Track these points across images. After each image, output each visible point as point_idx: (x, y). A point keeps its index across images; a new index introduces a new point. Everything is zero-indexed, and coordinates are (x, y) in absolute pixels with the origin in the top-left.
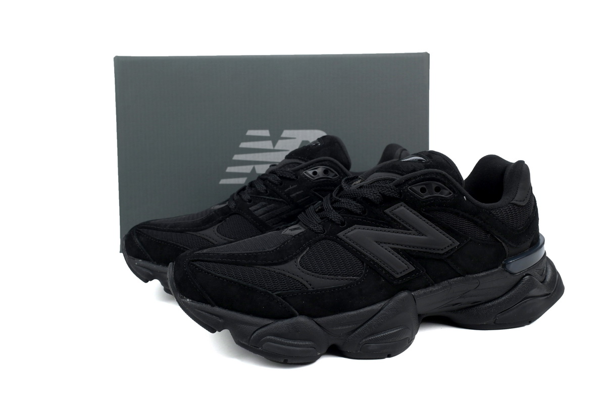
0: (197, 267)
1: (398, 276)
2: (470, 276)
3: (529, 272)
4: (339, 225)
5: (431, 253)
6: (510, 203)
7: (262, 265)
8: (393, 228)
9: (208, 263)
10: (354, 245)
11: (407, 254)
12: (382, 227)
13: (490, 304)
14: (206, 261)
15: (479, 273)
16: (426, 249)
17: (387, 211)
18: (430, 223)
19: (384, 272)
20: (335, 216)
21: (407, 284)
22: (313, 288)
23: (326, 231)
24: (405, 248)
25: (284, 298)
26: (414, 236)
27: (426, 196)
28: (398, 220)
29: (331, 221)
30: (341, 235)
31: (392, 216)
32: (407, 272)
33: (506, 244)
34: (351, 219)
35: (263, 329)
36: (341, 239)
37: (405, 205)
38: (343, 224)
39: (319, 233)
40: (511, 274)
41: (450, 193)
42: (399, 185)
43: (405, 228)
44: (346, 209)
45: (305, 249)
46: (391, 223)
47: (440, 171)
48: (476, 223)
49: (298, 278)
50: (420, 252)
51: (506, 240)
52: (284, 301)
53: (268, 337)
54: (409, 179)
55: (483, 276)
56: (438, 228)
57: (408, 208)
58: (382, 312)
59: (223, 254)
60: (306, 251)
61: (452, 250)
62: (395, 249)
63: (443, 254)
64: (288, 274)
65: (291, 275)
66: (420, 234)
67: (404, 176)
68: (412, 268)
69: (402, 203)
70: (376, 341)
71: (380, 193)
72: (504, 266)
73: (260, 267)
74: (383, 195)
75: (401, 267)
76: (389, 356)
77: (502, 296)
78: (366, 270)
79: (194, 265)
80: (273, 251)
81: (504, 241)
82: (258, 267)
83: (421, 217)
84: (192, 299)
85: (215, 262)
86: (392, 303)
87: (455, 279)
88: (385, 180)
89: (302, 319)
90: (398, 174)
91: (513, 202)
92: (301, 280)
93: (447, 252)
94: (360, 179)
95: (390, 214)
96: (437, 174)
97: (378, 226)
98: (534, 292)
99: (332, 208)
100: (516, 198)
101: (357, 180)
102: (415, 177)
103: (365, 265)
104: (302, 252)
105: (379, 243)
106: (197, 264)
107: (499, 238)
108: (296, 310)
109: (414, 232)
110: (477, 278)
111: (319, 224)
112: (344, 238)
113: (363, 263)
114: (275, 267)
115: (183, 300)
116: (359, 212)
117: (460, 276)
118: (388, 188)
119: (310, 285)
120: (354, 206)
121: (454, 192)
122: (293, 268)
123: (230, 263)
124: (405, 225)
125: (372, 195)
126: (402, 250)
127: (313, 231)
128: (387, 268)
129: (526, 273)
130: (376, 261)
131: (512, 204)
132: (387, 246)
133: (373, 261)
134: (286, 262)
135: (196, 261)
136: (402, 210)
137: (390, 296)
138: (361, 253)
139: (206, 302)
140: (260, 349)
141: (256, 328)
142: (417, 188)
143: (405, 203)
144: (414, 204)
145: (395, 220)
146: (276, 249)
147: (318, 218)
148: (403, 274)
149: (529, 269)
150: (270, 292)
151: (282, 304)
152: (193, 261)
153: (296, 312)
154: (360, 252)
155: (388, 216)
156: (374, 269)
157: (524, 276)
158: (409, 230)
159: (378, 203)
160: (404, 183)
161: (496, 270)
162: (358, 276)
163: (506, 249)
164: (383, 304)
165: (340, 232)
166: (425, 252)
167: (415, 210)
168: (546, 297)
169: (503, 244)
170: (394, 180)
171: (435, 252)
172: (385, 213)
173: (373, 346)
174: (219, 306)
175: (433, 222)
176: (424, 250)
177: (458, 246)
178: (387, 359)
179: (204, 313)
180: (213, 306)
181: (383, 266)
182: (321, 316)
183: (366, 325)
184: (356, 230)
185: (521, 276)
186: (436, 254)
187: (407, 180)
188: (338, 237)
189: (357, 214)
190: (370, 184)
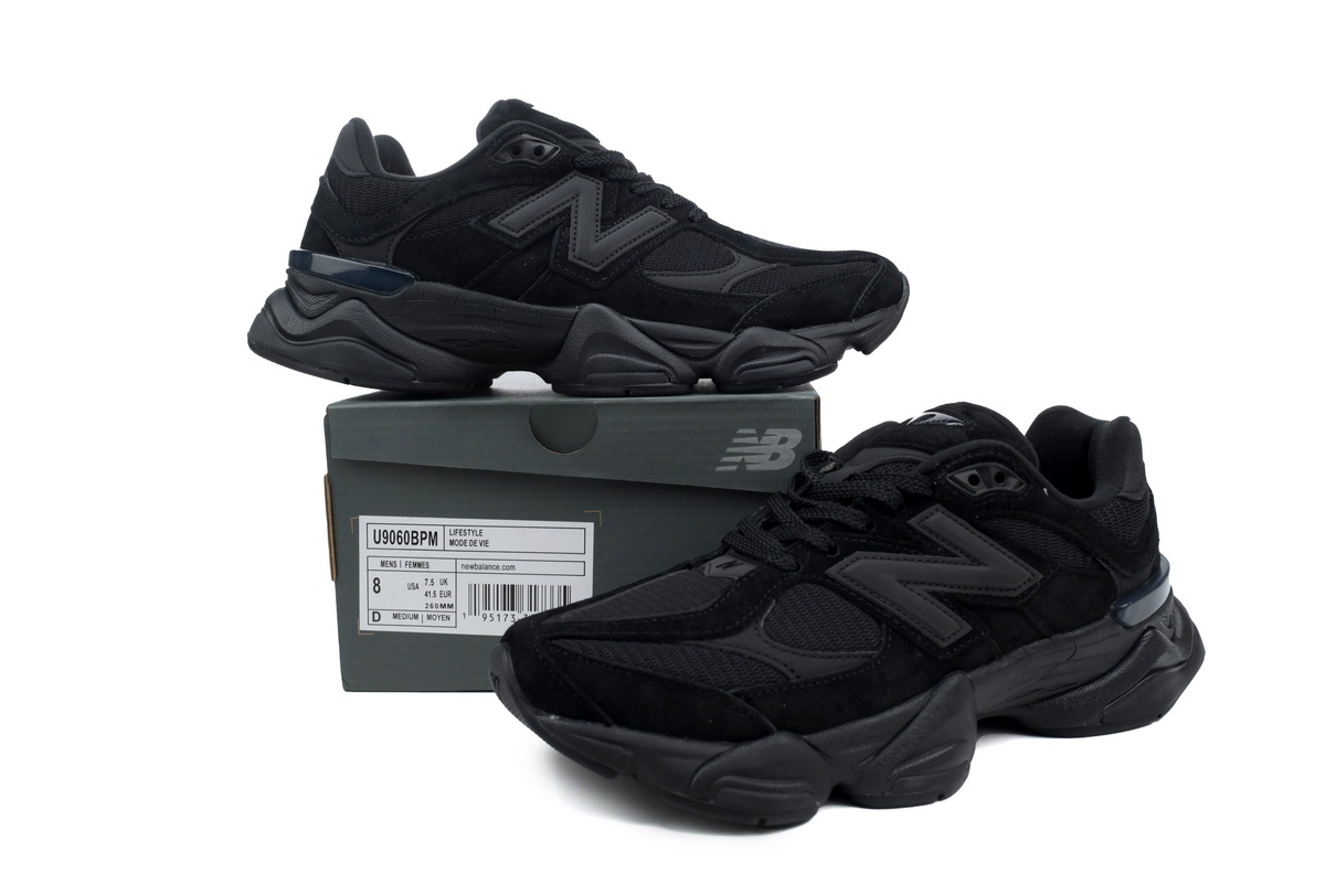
0: (563, 650)
1: (944, 644)
2: (1059, 636)
3: (1152, 624)
4: (825, 552)
5: (995, 597)
6: (1116, 497)
7: (694, 639)
8: (925, 553)
9: (583, 642)
10: (859, 589)
11: (957, 602)
12: (906, 553)
13: (1091, 687)
14: (581, 638)
15: (1074, 629)
16: (987, 589)
17: (913, 522)
18: (990, 541)
19: (919, 638)
20: (815, 536)
21: (961, 658)
22: (798, 677)
23: (802, 567)
24: (952, 590)
25: (748, 700)
26: (964, 567)
27: (980, 489)
28: (935, 539)
29: (810, 546)
30: (832, 571)
31: (922, 530)
32: (959, 636)
33: (1117, 572)
34: (847, 541)
35: (715, 764)
36: (834, 580)
37: (943, 508)
38: (833, 550)
39: (790, 571)
40: (1127, 627)
41: (1021, 484)
42: (930, 472)
43: (948, 553)
44: (832, 521)
45: (767, 603)
46: (920, 545)
47: (1000, 443)
48: (1067, 537)
49: (767, 660)
50: (976, 596)
51: (1117, 566)
52: (749, 706)
53: (725, 778)
54: (948, 461)
55: (1081, 635)
56: (1005, 550)
57: (950, 514)
58: (923, 714)
59: (610, 623)
60: (771, 608)
61: (1031, 589)
62: (934, 594)
63: (1017, 598)
64: (748, 654)
65: (754, 655)
66: (976, 562)
67: (936, 455)
68: (968, 628)
69: (938, 506)
70: (917, 771)
71: (898, 488)
72: (1115, 614)
73: (691, 642)
74: (905, 493)
75: (949, 627)
76: (941, 797)
77: (1111, 671)
78: (887, 638)
79: (556, 647)
80: (707, 610)
81: (1113, 568)
82: (687, 642)
83: (974, 530)
84: (563, 714)
85: (598, 638)
86: (940, 695)
87: (1036, 643)
88: (896, 462)
89: (782, 739)
90: (921, 450)
91: (1121, 494)
92: (774, 663)
93: (1023, 594)
94: (832, 460)
95: (918, 527)
96: (996, 448)
97: (898, 552)
98: (1163, 661)
99: (802, 522)
100: (1125, 487)
101: (828, 464)
102: (957, 457)
103: (884, 626)
104: (765, 609)
105: (905, 583)
106: (561, 643)
107: (1107, 563)
108: (771, 721)
109: (963, 558)
110: (1070, 639)
111: (786, 552)
112: (840, 578)
113: (879, 623)
114: (720, 641)
115: (542, 718)
116: (860, 526)
117: (1045, 637)
118: (912, 479)
119: (793, 671)
120: (851, 516)
121: (1027, 481)
122: (752, 640)
123: (629, 639)
124: (948, 547)
125: (884, 493)
126: (946, 595)
127: (776, 567)
128: (925, 632)
129: (1148, 624)
130: (904, 617)
131: (1121, 497)
132: (919, 588)
133: (898, 618)
134: (739, 629)
135: (557, 638)
136: (937, 519)
137: (933, 683)
138: (875, 604)
139: (594, 718)
140: (712, 802)
141: (699, 763)
142: (963, 476)
143: (943, 505)
144: (960, 505)
145: (927, 539)
146: (713, 606)
147: (775, 542)
148: (954, 639)
149: (1152, 617)
150: (720, 690)
151: (745, 713)
152: (551, 639)
153: (772, 725)
154: (871, 602)
155: (915, 531)
156: (900, 633)
157: (1145, 631)
158: (955, 556)
159: (895, 508)
160: (938, 467)
161: (1101, 622)
162: (874, 649)
163: (1117, 580)
164: (921, 698)
165: (831, 566)
166: (985, 596)
167: (962, 518)
168: (1180, 667)
169: (1112, 573)
170: (917, 463)
171: (1002, 594)
172: (909, 527)
173: (913, 781)
174: (621, 724)
175: (996, 540)
176: (983, 592)
177: (1041, 582)
178: (937, 804)
179: (592, 741)
180: (608, 725)
181: (916, 626)
182: (816, 730)
183: (897, 742)
184: (860, 562)
185: (1139, 631)
186: (1005, 598)
187: (944, 463)
188: (828, 577)
189: (857, 531)
190: (868, 471)
